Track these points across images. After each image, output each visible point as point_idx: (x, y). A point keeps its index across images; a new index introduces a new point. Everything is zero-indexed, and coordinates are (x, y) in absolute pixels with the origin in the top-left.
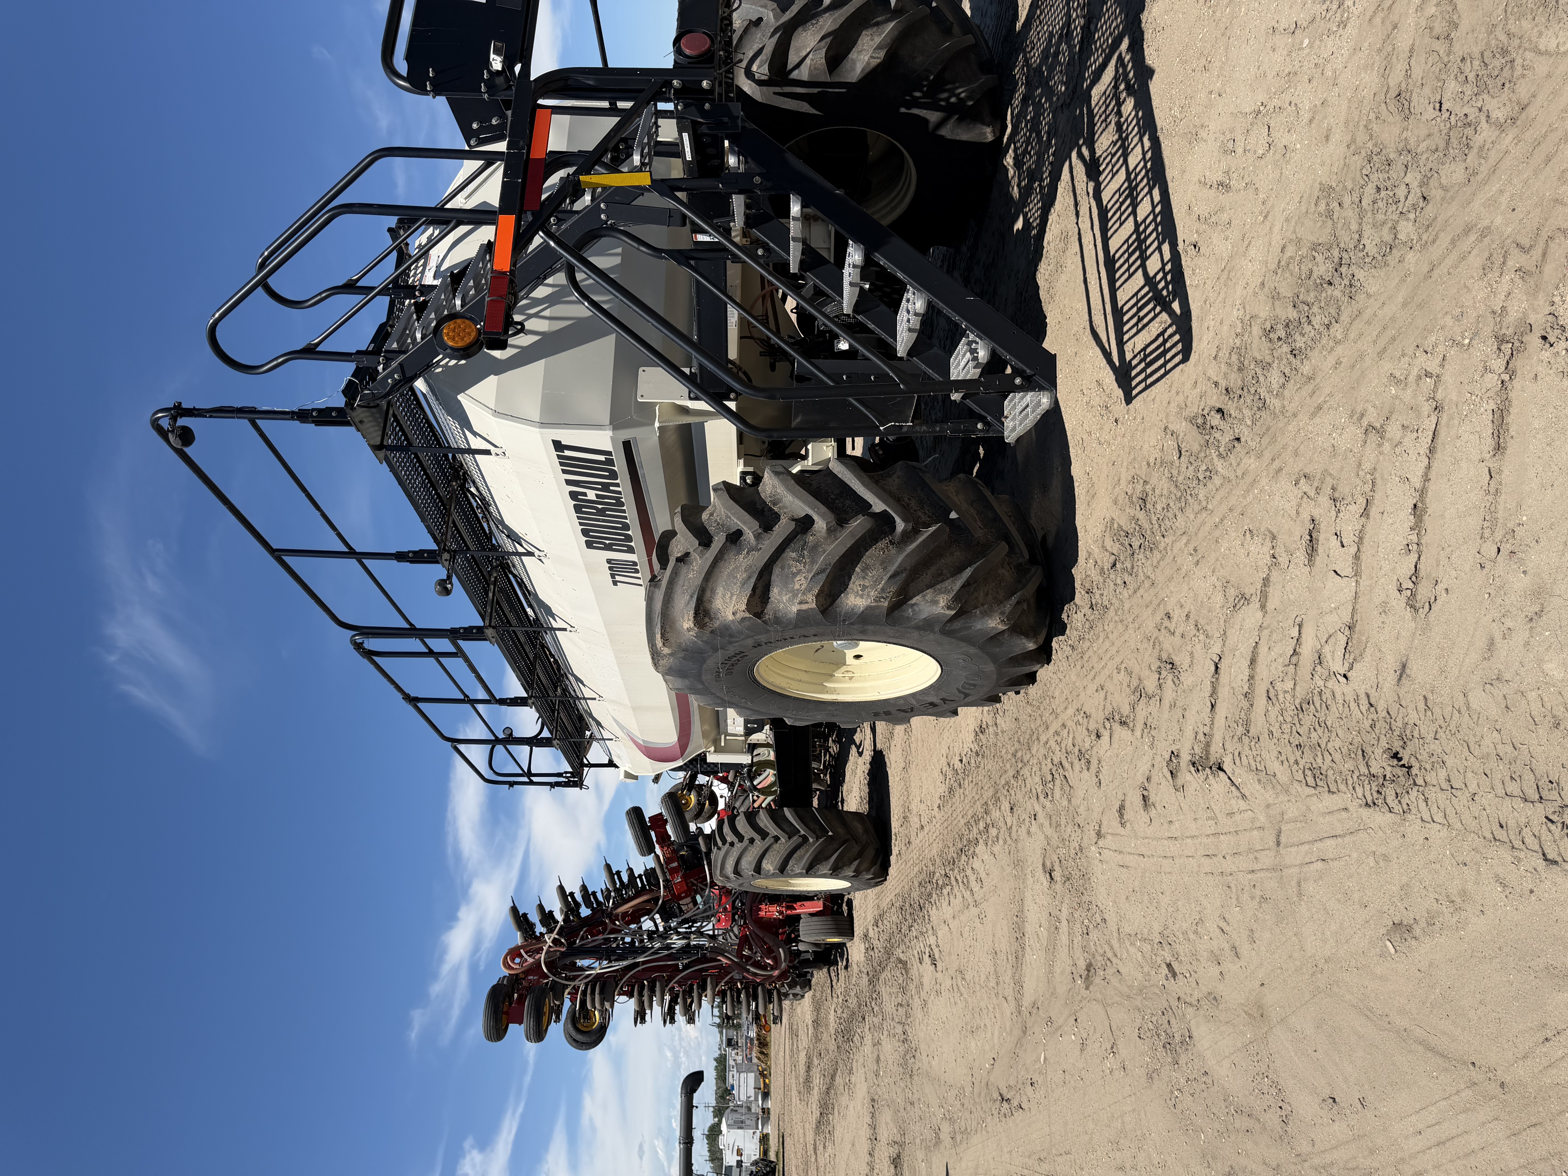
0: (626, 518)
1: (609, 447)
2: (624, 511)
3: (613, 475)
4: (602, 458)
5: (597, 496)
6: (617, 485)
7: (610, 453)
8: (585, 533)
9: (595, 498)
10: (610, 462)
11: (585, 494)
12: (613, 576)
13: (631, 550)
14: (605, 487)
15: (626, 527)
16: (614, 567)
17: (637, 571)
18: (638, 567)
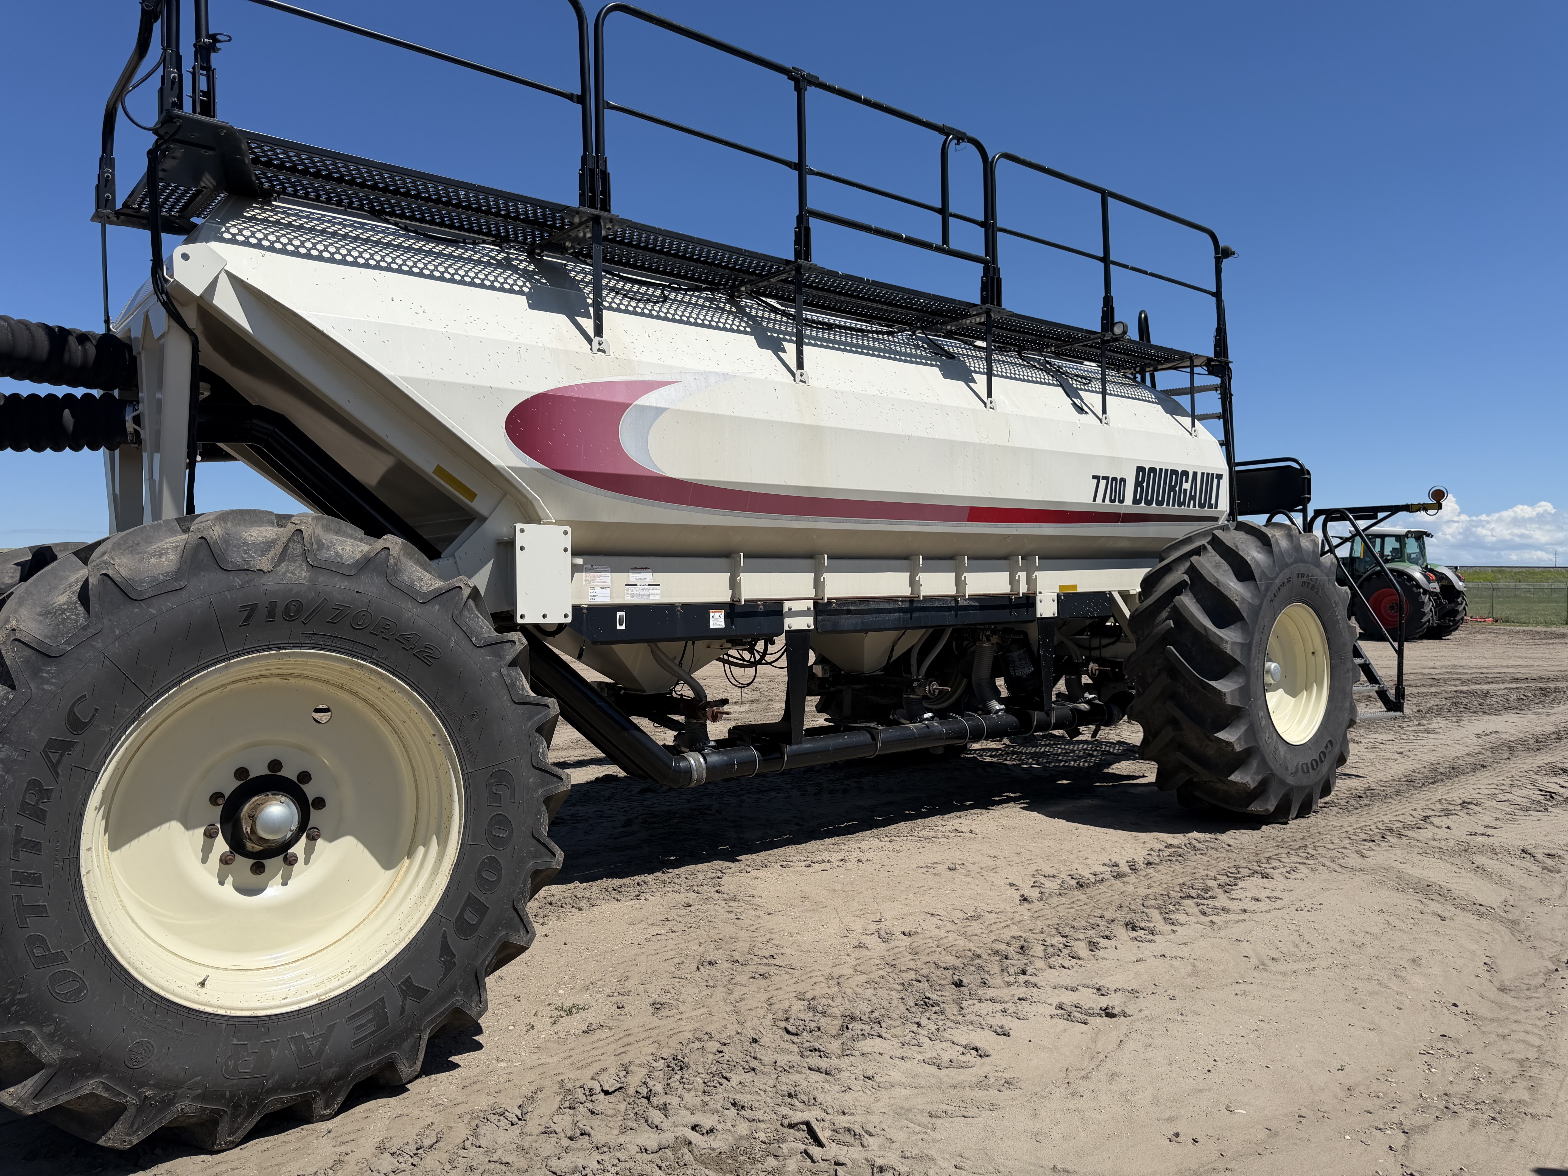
0: (1168, 505)
1: (1219, 508)
2: (1173, 505)
3: (1202, 506)
4: (1213, 502)
5: (1186, 490)
6: (1194, 506)
7: (1216, 507)
8: (1152, 470)
9: (1184, 487)
10: (1210, 506)
11: (1187, 481)
12: (1106, 478)
13: (1136, 501)
14: (1192, 498)
15: (1160, 503)
16: (1116, 484)
17: (1112, 501)
18: (1117, 503)
